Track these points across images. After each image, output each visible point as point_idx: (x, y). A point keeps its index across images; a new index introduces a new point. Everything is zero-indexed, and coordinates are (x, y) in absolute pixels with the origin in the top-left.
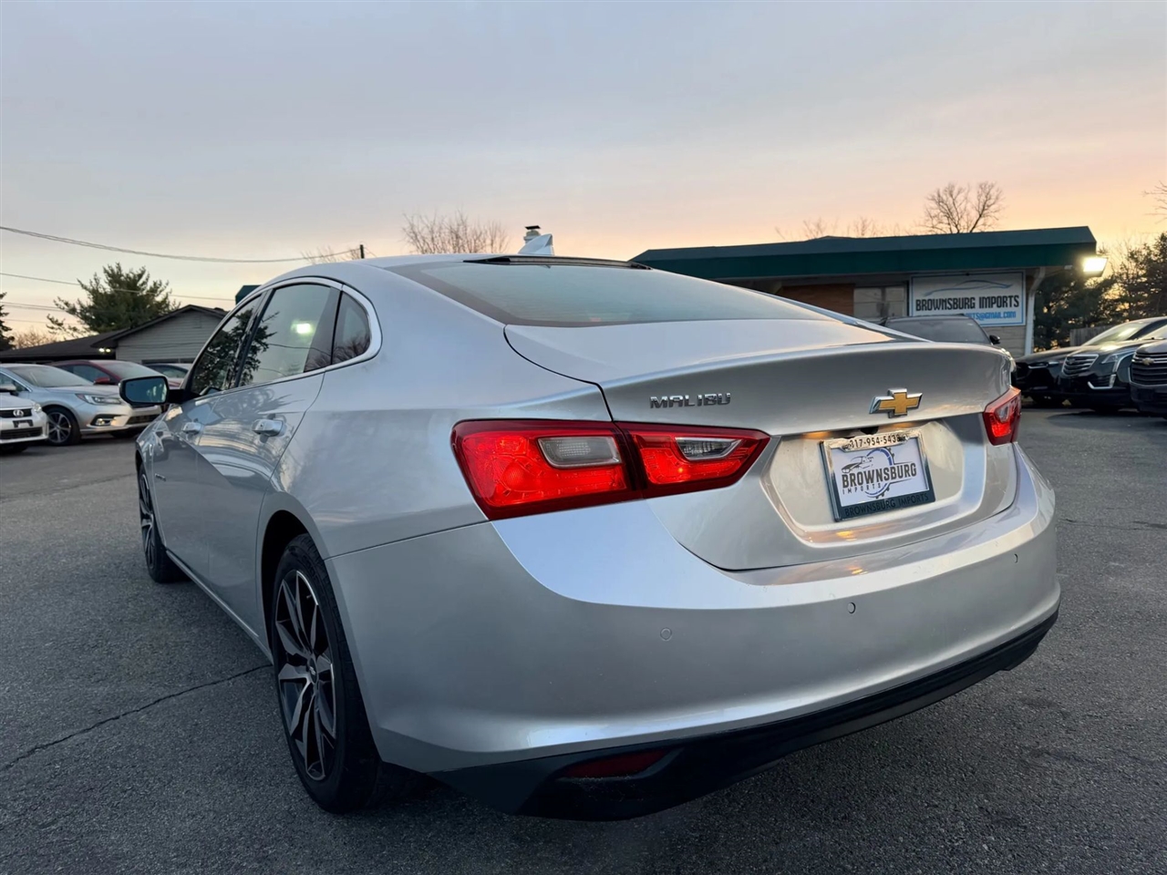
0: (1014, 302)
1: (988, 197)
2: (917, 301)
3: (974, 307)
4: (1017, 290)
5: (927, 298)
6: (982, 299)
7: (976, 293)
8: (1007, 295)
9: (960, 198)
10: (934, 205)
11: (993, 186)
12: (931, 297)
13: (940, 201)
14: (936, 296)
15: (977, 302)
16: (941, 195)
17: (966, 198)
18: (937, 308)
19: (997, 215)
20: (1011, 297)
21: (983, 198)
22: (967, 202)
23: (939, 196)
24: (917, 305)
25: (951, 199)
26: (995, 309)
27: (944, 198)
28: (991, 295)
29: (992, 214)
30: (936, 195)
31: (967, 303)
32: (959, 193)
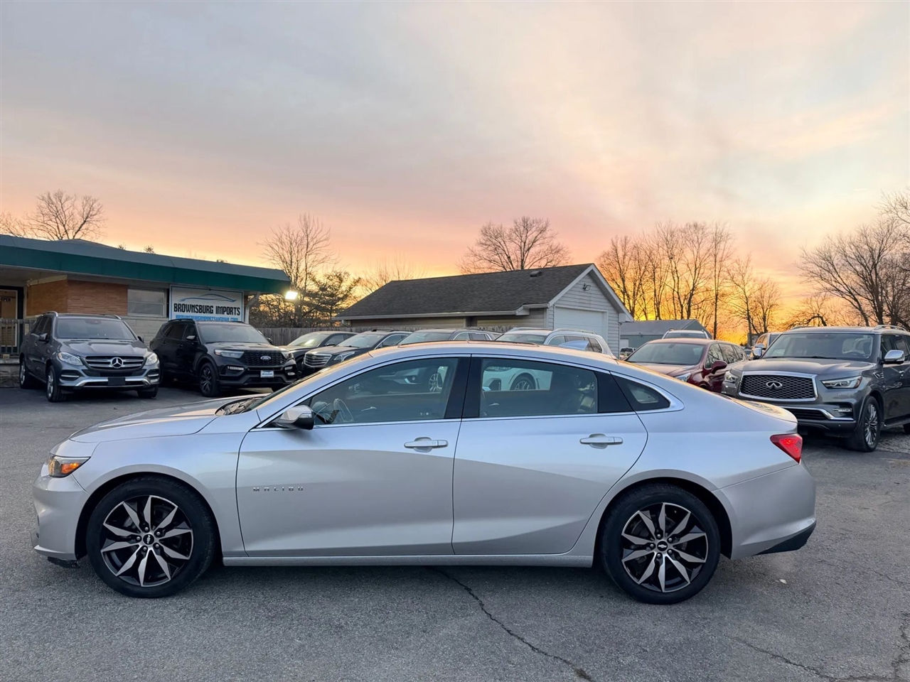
0: (237, 312)
1: (91, 208)
2: (175, 304)
3: (212, 313)
4: (239, 304)
5: (182, 303)
6: (217, 308)
7: (215, 303)
8: (233, 307)
9: (67, 204)
10: (44, 204)
11: (95, 201)
12: (185, 303)
13: (50, 203)
14: (188, 302)
15: (214, 310)
16: (52, 198)
17: (73, 205)
18: (188, 311)
19: (98, 224)
20: (235, 308)
21: (87, 208)
22: (74, 209)
23: (50, 198)
24: (175, 307)
25: (59, 203)
26: (225, 315)
27: (54, 200)
28: (223, 306)
29: (94, 222)
30: (46, 196)
31: (208, 309)
32: (67, 200)
